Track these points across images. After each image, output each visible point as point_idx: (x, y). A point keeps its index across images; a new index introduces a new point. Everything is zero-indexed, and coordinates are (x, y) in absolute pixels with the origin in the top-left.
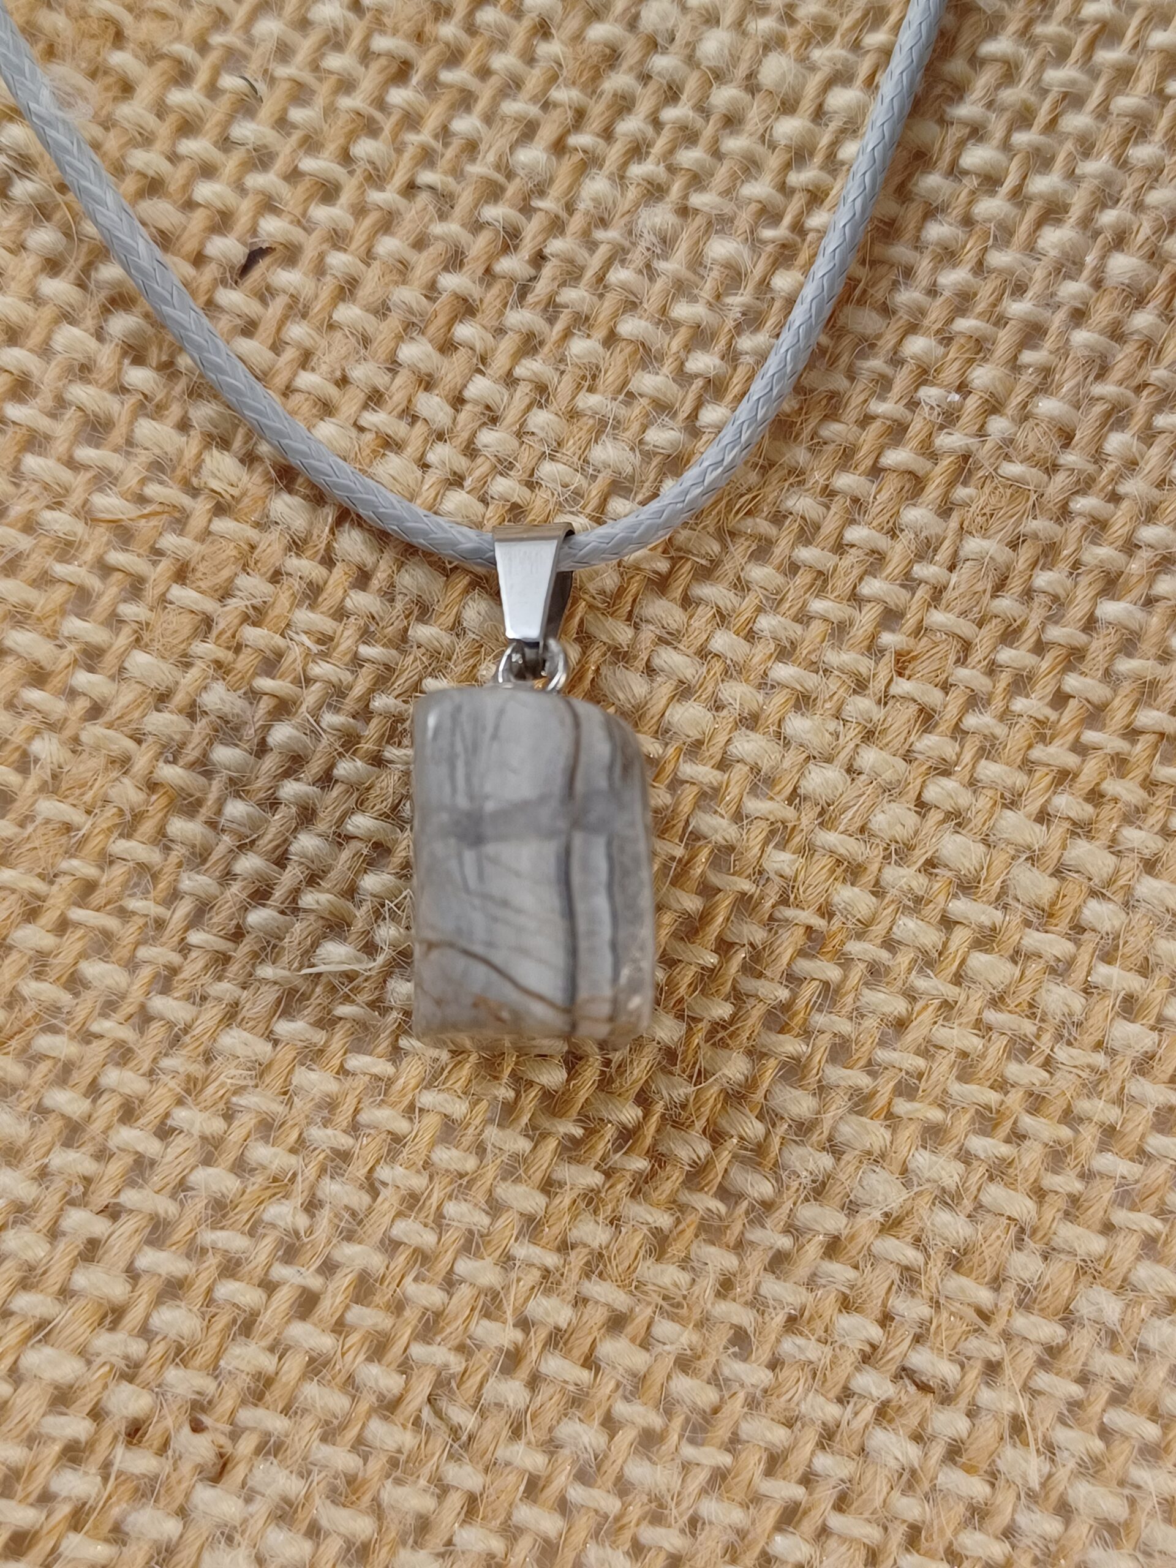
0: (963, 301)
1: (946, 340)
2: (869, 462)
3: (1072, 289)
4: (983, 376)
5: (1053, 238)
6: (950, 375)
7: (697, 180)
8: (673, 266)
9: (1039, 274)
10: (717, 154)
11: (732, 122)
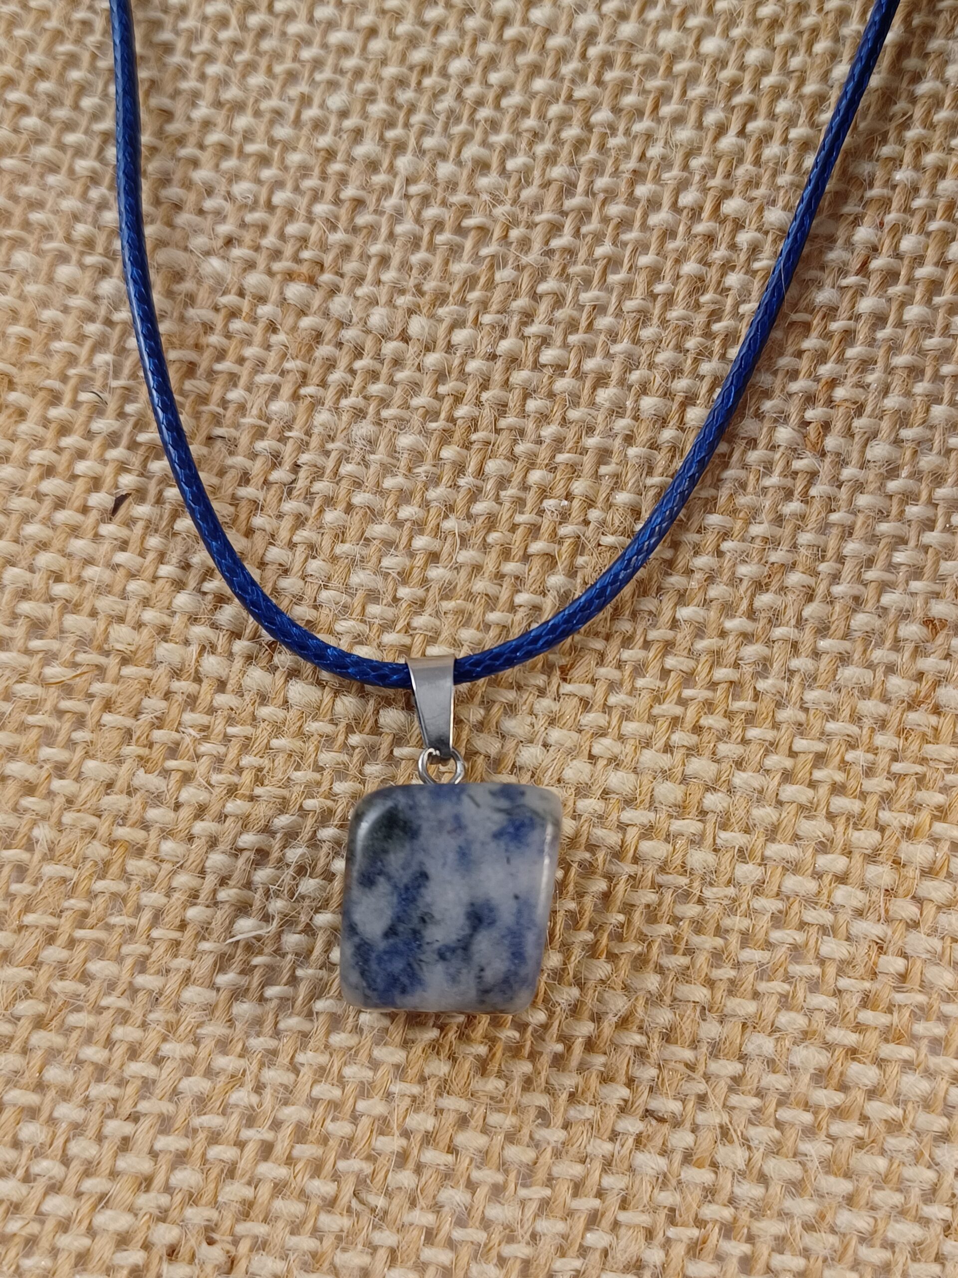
0: (559, 443)
1: (553, 469)
2: (521, 553)
3: (622, 424)
4: (579, 487)
5: (604, 396)
6: (560, 490)
7: (384, 402)
8: (379, 456)
9: (600, 419)
10: (392, 383)
11: (397, 362)
